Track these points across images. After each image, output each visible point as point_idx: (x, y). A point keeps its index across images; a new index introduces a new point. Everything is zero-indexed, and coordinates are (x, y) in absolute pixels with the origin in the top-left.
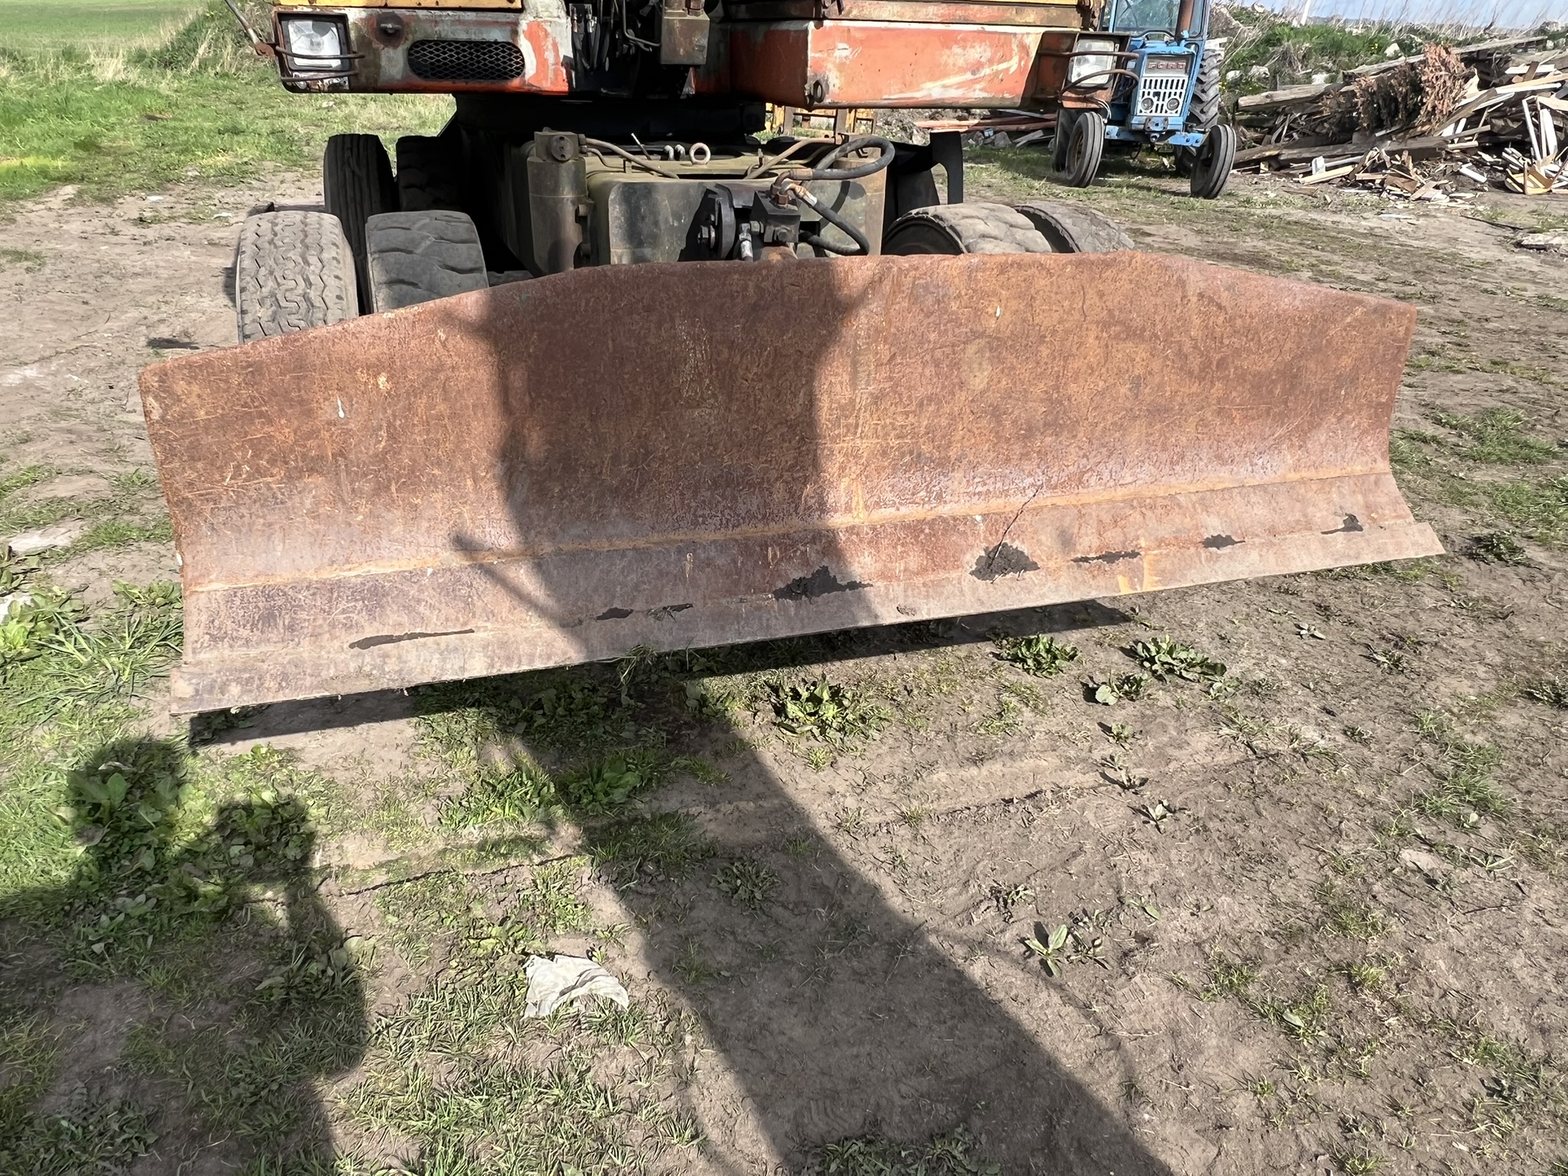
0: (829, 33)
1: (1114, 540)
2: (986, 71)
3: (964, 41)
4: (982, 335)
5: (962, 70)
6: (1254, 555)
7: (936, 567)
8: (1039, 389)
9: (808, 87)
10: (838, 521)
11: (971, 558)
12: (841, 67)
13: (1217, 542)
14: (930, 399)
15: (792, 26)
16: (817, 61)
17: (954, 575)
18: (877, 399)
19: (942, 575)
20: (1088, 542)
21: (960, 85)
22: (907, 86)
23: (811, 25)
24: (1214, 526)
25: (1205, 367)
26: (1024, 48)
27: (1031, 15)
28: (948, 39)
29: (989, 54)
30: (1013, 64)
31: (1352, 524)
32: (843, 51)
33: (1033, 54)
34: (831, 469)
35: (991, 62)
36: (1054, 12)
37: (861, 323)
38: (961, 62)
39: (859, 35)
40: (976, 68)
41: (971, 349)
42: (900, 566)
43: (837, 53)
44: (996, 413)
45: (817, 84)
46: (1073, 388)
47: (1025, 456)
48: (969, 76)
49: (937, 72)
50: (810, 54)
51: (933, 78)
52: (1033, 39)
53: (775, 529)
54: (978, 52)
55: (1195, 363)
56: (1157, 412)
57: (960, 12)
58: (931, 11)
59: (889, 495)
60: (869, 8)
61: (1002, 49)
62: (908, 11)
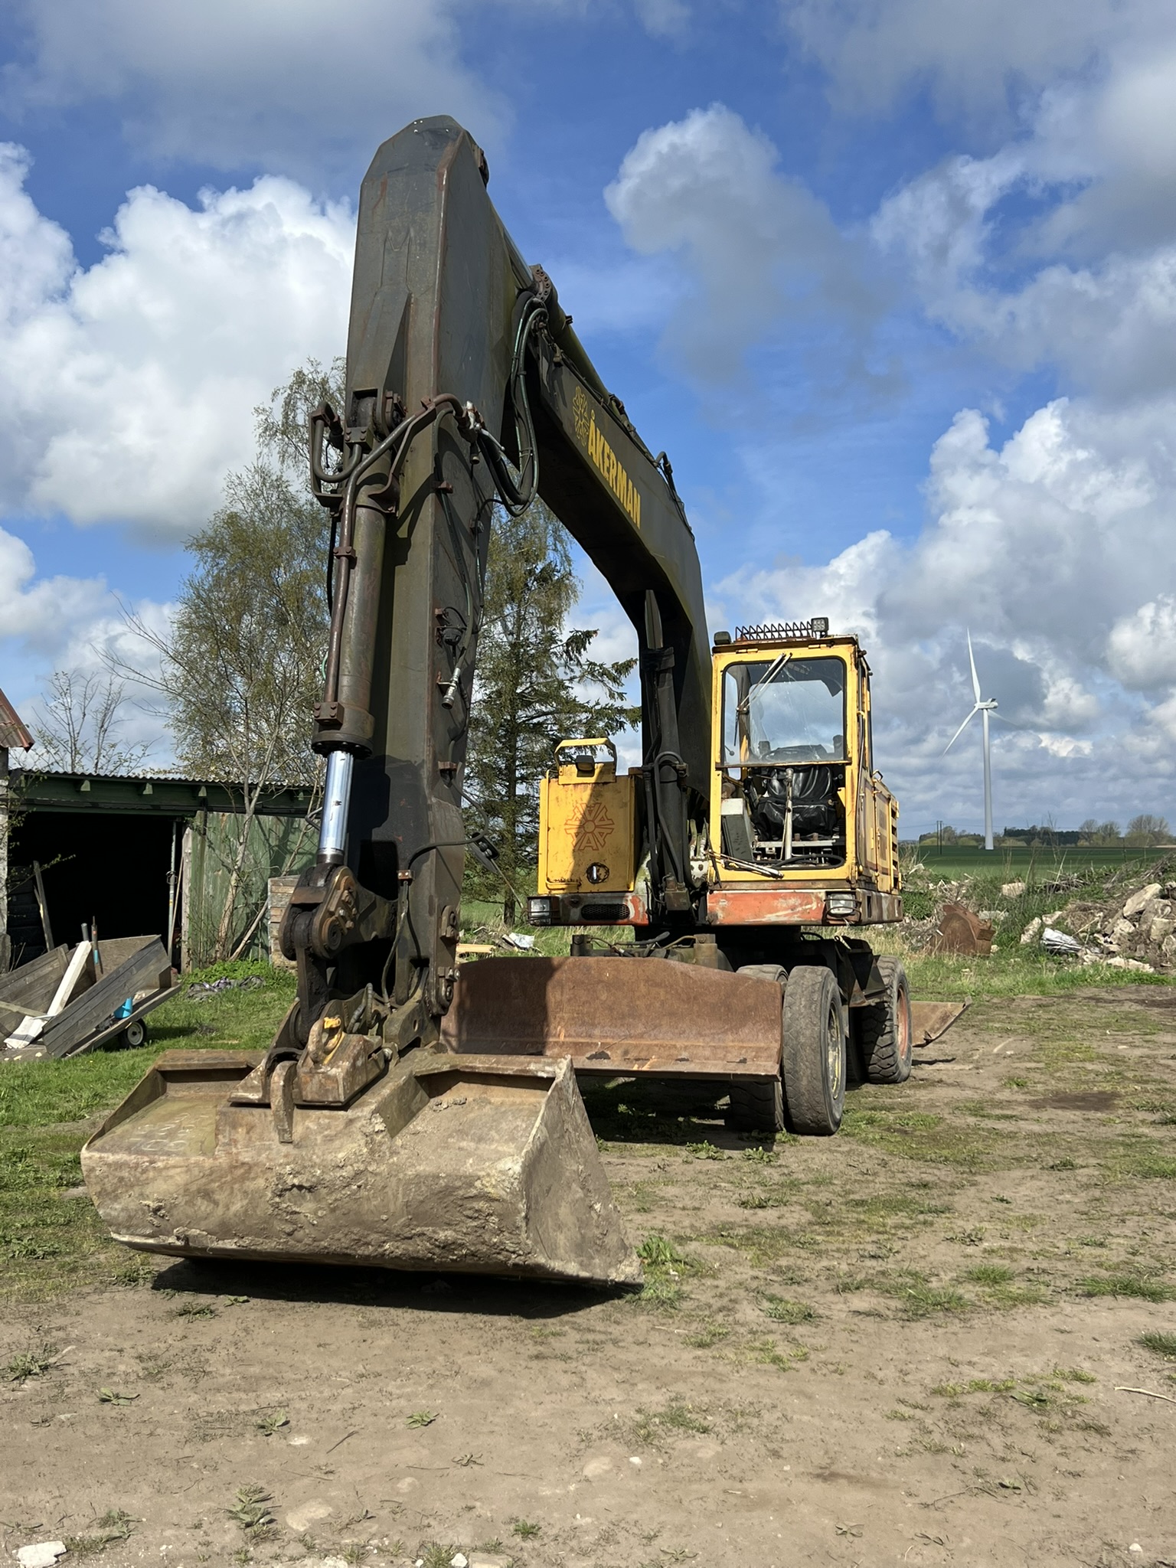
0: (716, 896)
1: (642, 1055)
2: (799, 909)
3: (785, 897)
4: (604, 982)
5: (785, 909)
8: (625, 1002)
10: (551, 1039)
12: (723, 909)
13: (680, 1060)
14: (587, 1002)
16: (712, 907)
18: (569, 1000)
20: (632, 1055)
21: (785, 915)
22: (756, 916)
24: (682, 1055)
25: (689, 999)
26: (818, 898)
27: (819, 884)
28: (776, 897)
29: (799, 901)
30: (814, 906)
31: (742, 1061)
32: (723, 903)
33: (822, 900)
35: (801, 905)
36: (833, 882)
38: (784, 905)
39: (729, 896)
40: (793, 908)
41: (600, 987)
43: (721, 903)
44: (611, 1009)
47: (622, 1025)
48: (790, 911)
49: (773, 910)
51: (771, 913)
52: (823, 894)
54: (792, 901)
56: (672, 1014)
57: (781, 885)
58: (766, 885)
59: (573, 1034)
60: (734, 885)
61: (806, 898)
62: (754, 886)
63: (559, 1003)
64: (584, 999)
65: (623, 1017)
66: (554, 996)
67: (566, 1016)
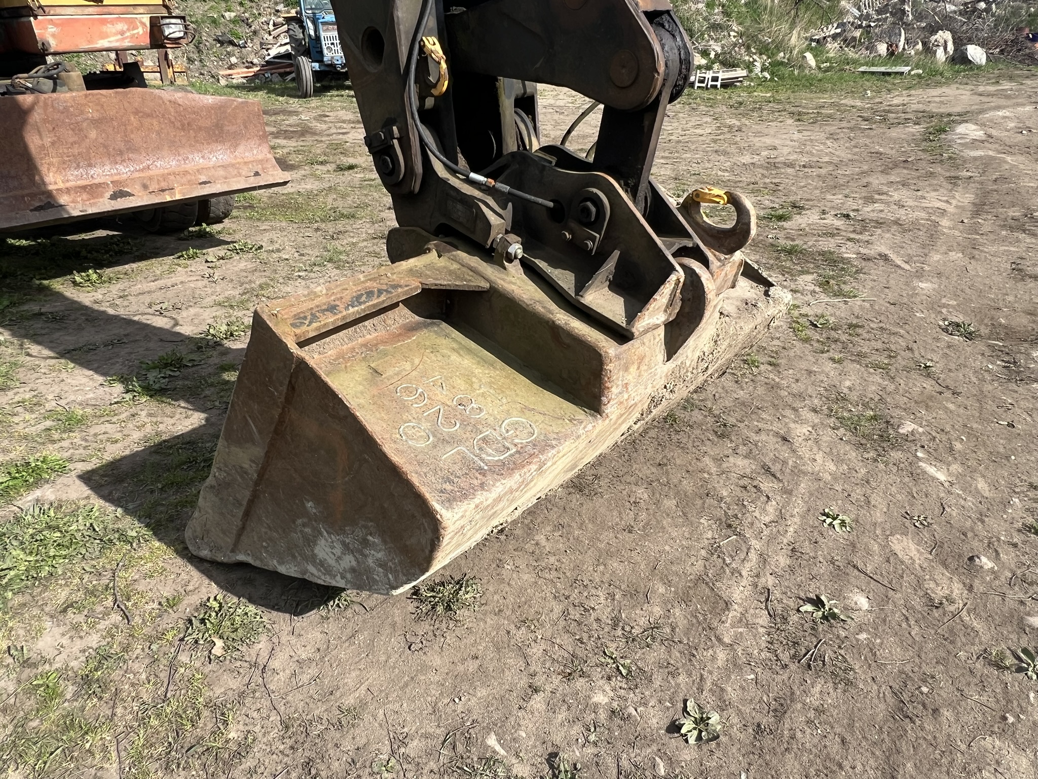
0: (41, 22)
1: (164, 185)
2: (128, 34)
3: (112, 22)
4: (87, 119)
5: (116, 34)
6: (219, 186)
7: (94, 198)
8: (118, 137)
9: (40, 46)
10: (51, 187)
11: (108, 195)
12: (53, 35)
13: (205, 183)
14: (75, 143)
15: (24, 19)
16: (40, 34)
17: (101, 200)
18: (53, 143)
19: (96, 200)
20: (154, 187)
21: (117, 41)
22: (89, 42)
23: (32, 19)
24: (203, 178)
25: (183, 125)
26: (143, 24)
27: (141, 10)
28: (104, 22)
29: (125, 27)
30: (140, 30)
31: (257, 174)
32: (52, 29)
33: (148, 25)
34: (44, 169)
35: (128, 30)
36: (151, 8)
37: (36, 116)
38: (114, 31)
39: (57, 22)
40: (122, 33)
41: (85, 124)
42: (79, 199)
43: (49, 30)
44: (105, 147)
45: (43, 44)
46: (132, 136)
47: (124, 161)
48: (119, 37)
49: (104, 36)
50: (36, 31)
51: (103, 38)
52: (146, 19)
53: (26, 192)
54: (120, 26)
55: (178, 124)
56: (171, 143)
57: (105, 10)
58: (91, 10)
59: (71, 178)
60: (59, 10)
61: (132, 24)
62: (79, 10)
63: (43, 147)
64: (71, 140)
65: (121, 153)
66: (33, 141)
67: (54, 160)
